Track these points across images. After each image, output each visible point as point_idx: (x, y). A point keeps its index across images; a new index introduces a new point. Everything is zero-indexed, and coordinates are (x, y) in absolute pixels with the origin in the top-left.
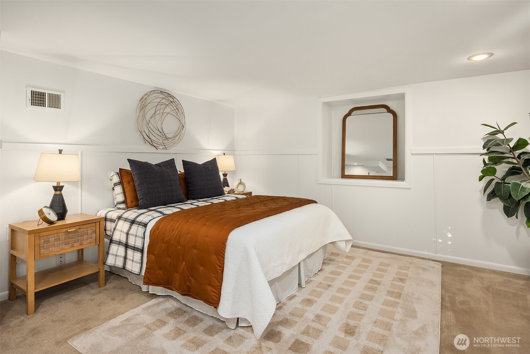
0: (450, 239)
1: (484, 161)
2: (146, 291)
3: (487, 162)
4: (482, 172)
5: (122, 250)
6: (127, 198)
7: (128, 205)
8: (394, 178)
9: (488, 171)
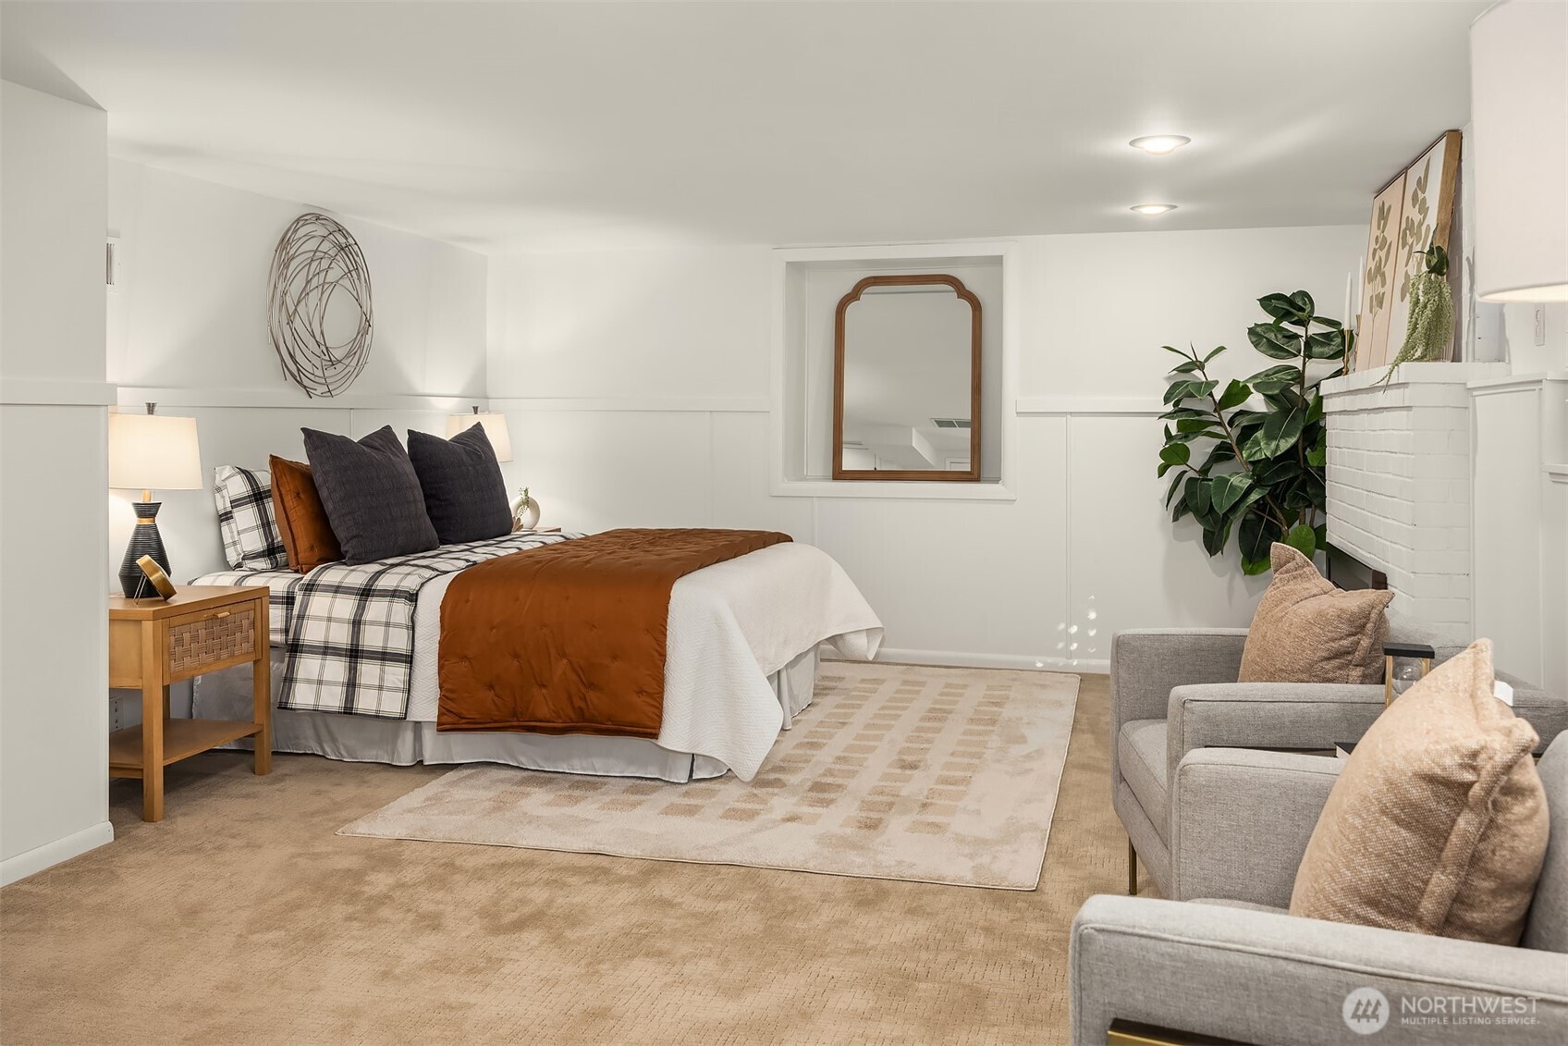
0: (1093, 624)
1: (1167, 430)
2: (409, 764)
3: (1174, 432)
4: (1163, 454)
5: (336, 669)
6: (296, 537)
7: (299, 557)
8: (973, 476)
9: (1173, 454)
